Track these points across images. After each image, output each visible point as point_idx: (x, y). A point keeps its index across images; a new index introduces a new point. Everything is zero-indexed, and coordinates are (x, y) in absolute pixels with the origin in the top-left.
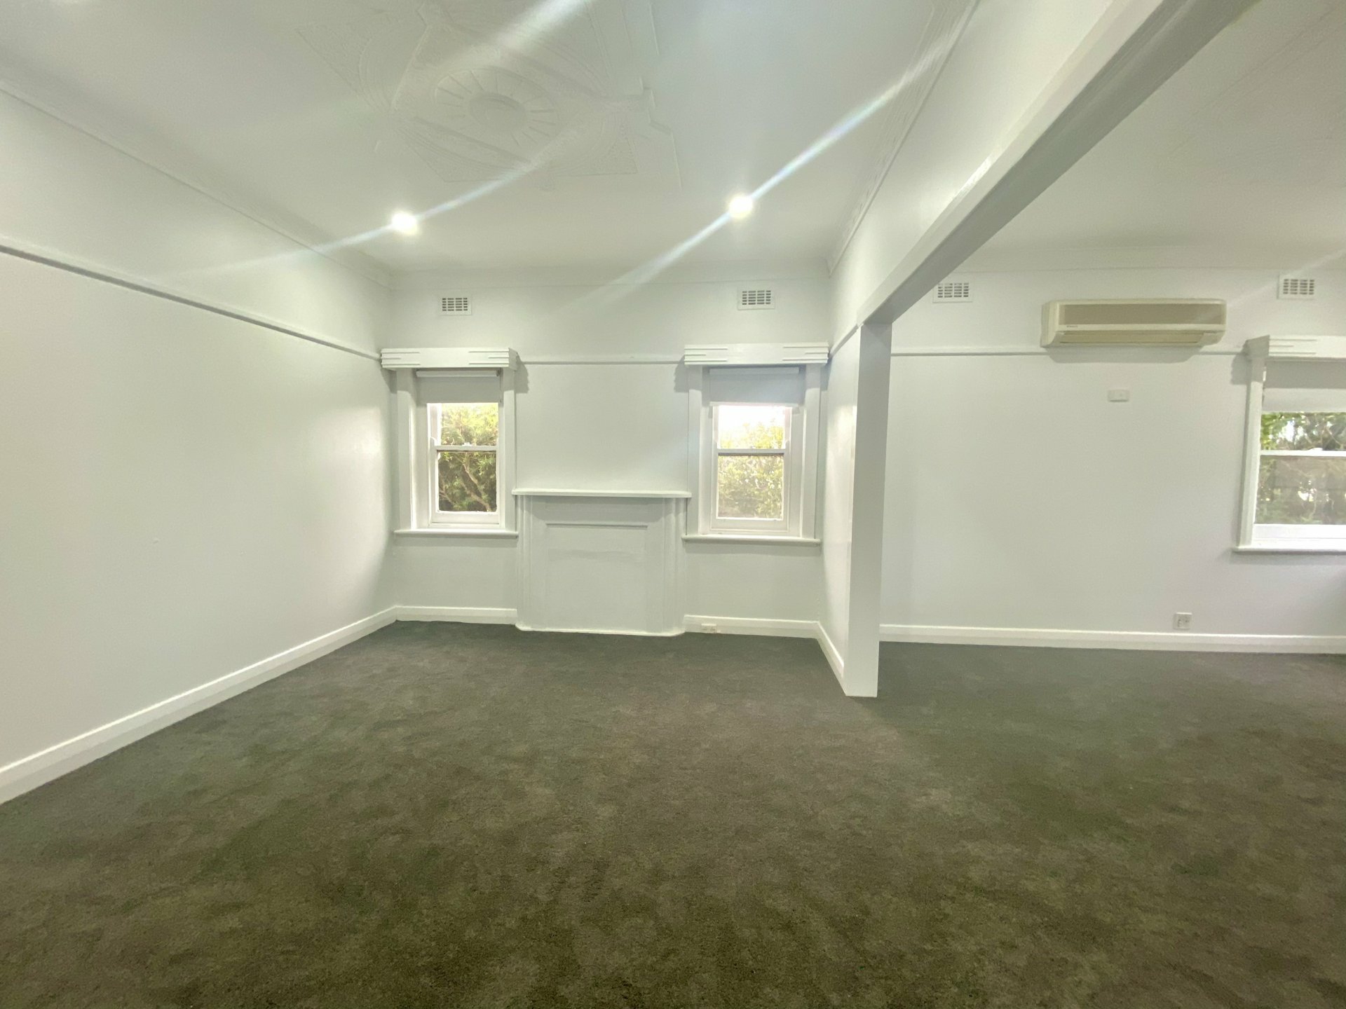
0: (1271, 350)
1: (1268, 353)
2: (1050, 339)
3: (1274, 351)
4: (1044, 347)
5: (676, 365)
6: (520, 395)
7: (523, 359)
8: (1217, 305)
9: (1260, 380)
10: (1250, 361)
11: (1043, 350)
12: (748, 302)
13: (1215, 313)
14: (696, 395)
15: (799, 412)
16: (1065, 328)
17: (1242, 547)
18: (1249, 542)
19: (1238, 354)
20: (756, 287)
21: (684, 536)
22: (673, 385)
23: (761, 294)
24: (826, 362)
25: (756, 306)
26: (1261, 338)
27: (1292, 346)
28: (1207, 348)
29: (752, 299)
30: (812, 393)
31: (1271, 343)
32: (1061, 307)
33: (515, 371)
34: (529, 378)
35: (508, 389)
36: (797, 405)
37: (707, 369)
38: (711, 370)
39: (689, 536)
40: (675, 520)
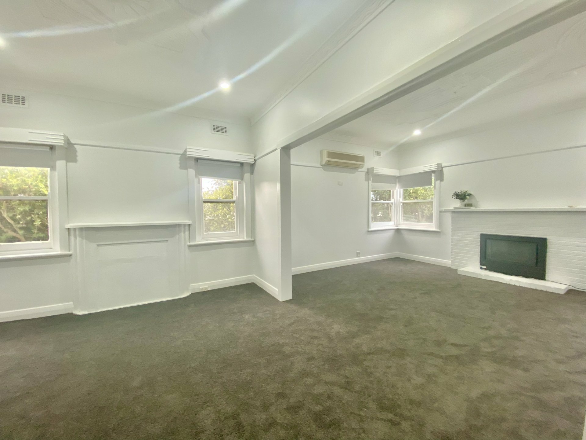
0: (374, 171)
1: (373, 172)
2: (324, 163)
3: (375, 172)
4: (321, 165)
5: (180, 156)
6: (70, 164)
7: (72, 141)
8: (362, 157)
9: (371, 180)
10: (369, 175)
12: (216, 131)
13: (361, 159)
14: (192, 172)
15: (241, 183)
16: (328, 159)
17: (370, 230)
18: (371, 228)
19: (366, 172)
20: (220, 124)
21: (189, 244)
22: (179, 165)
23: (222, 128)
24: (254, 163)
25: (220, 133)
26: (372, 168)
27: (378, 170)
28: (360, 170)
29: (218, 129)
30: (247, 176)
31: (374, 169)
32: (327, 152)
33: (66, 148)
34: (78, 154)
35: (60, 159)
36: (240, 180)
37: (197, 159)
38: (199, 160)
39: (192, 243)
40: (184, 235)
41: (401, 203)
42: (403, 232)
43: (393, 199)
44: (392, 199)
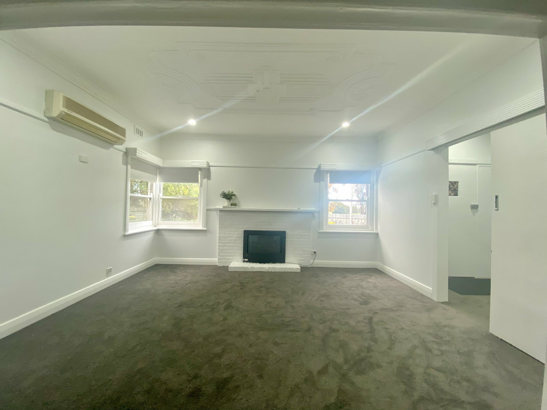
0: (137, 154)
2: (54, 114)
8: (123, 128)
9: (130, 165)
10: (128, 156)
11: (46, 119)
13: (123, 132)
16: (66, 111)
18: (128, 232)
19: (124, 152)
26: (134, 148)
27: (142, 154)
31: (137, 151)
32: (64, 97)
41: (161, 198)
42: (163, 232)
43: (152, 194)
44: (150, 193)
